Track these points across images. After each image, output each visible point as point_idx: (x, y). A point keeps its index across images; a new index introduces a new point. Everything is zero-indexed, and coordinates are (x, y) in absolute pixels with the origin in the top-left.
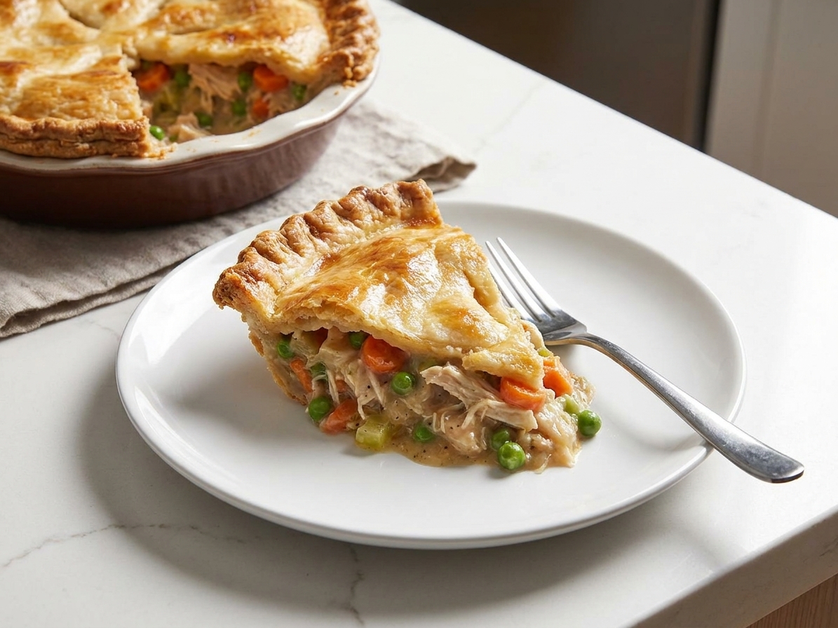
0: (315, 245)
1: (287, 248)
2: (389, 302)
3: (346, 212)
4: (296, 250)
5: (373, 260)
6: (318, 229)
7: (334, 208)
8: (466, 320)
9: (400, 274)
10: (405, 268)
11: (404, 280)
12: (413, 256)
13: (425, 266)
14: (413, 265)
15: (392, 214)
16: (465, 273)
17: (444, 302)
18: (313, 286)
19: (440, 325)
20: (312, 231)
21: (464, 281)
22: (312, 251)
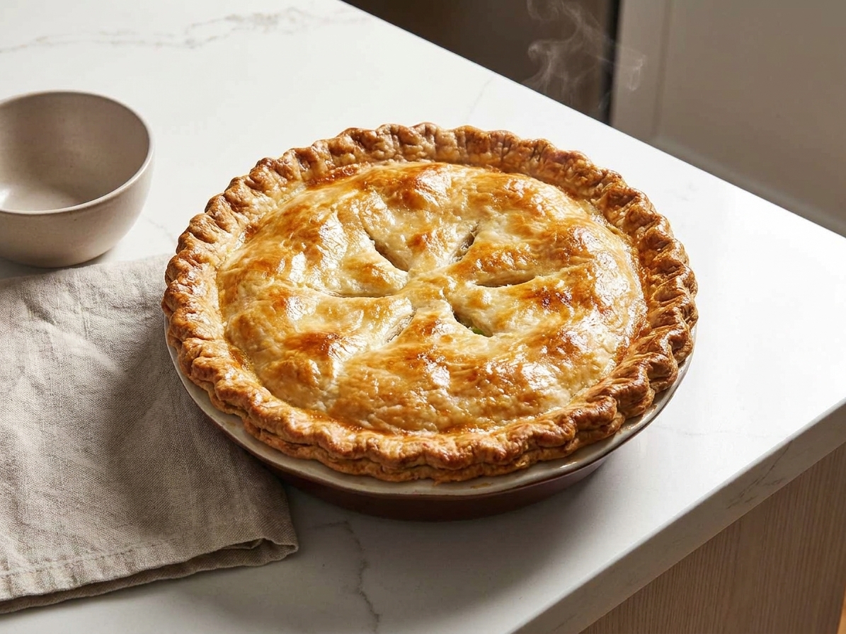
0: (237, 219)
1: (217, 229)
2: (310, 267)
3: (257, 185)
4: (223, 227)
5: (290, 230)
6: (238, 206)
7: (247, 183)
8: (375, 273)
9: (314, 242)
10: (317, 235)
11: (318, 246)
12: (322, 223)
13: (333, 231)
14: (322, 232)
15: (295, 179)
16: (366, 230)
17: (352, 260)
18: (246, 261)
19: (354, 281)
20: (233, 208)
21: (366, 238)
22: (235, 225)
